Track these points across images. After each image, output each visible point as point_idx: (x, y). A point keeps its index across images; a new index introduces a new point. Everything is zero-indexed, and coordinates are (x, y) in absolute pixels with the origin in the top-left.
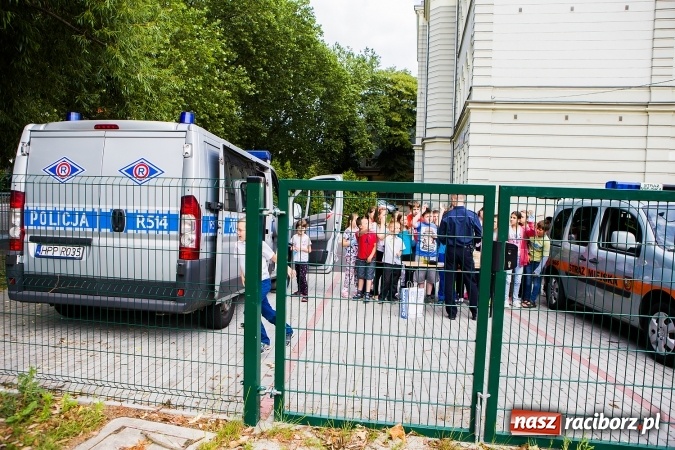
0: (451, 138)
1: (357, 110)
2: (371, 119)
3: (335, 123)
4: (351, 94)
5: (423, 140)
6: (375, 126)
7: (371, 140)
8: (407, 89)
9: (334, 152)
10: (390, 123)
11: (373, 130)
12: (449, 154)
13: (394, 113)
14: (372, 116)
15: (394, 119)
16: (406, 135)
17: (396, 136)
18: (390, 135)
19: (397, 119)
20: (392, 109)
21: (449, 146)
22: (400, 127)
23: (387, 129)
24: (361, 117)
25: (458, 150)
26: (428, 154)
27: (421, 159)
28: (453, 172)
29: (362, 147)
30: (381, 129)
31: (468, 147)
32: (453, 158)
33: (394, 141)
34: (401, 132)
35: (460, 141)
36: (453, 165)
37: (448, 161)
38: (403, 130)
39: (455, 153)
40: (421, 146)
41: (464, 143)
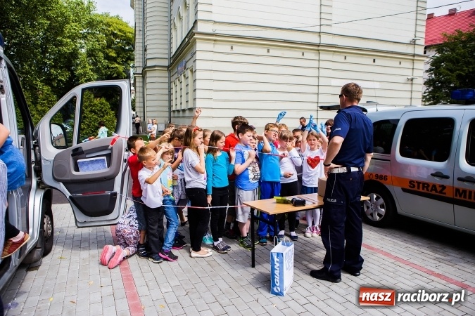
0: (168, 67)
1: (79, 45)
2: (91, 53)
3: (60, 54)
4: (72, 30)
5: (144, 69)
6: (96, 60)
7: (92, 70)
8: (120, 30)
9: (61, 80)
10: (107, 57)
12: (166, 80)
13: (110, 50)
14: (92, 51)
15: (111, 54)
16: (121, 68)
17: (112, 68)
18: (108, 67)
19: (113, 54)
20: (109, 47)
21: (167, 74)
22: (116, 61)
23: (105, 62)
24: (83, 51)
25: (176, 76)
26: (148, 80)
27: (141, 85)
28: (170, 94)
29: (85, 77)
30: (100, 62)
31: (193, 72)
32: (170, 83)
33: (111, 72)
34: (117, 65)
35: (179, 68)
36: (170, 89)
37: (166, 86)
38: (119, 63)
39: (173, 79)
40: (142, 74)
41: (185, 69)
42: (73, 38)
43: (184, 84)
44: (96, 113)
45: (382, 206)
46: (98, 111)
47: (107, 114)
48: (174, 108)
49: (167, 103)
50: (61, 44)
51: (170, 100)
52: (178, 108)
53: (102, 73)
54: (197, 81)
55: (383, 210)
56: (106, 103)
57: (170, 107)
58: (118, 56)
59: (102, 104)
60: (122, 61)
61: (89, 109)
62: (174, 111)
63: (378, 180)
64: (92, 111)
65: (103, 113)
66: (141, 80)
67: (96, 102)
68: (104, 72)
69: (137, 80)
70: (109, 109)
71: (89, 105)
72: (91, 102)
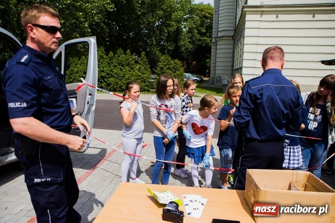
0: (233, 37)
1: (182, 26)
2: (190, 31)
4: (178, 16)
5: (216, 39)
6: (192, 35)
7: (189, 42)
8: (209, 14)
9: (169, 49)
10: (200, 33)
11: (191, 38)
12: (231, 47)
14: (190, 29)
15: (202, 30)
16: (208, 40)
17: (203, 40)
18: (200, 40)
19: (204, 31)
20: (202, 25)
21: (232, 42)
22: (205, 35)
23: (198, 36)
24: (185, 30)
25: (237, 44)
26: (218, 47)
28: (233, 57)
29: (185, 47)
30: (195, 36)
31: (244, 38)
32: (234, 49)
33: (202, 43)
34: (206, 38)
35: (238, 37)
36: (234, 53)
37: (232, 51)
38: (207, 37)
39: (235, 45)
40: (215, 43)
41: (241, 37)
42: (178, 21)
43: (240, 49)
44: (171, 70)
46: (173, 68)
47: (178, 70)
49: (230, 64)
50: (169, 25)
51: (233, 62)
52: (236, 67)
53: (195, 44)
54: (245, 46)
56: (178, 62)
57: (233, 67)
58: (207, 32)
59: (175, 64)
61: (167, 67)
62: (234, 70)
64: (168, 68)
65: (175, 69)
66: (216, 49)
67: (172, 62)
68: (197, 43)
69: (212, 47)
70: (180, 67)
71: (167, 64)
72: (169, 62)
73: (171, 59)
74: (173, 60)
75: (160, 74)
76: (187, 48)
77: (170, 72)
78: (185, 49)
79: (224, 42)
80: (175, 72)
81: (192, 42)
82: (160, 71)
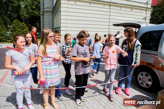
0: (52, 11)
1: (21, 4)
2: (26, 7)
3: (13, 6)
5: (43, 12)
6: (27, 9)
7: (26, 13)
9: (14, 17)
11: (27, 11)
16: (37, 13)
17: (34, 13)
18: (32, 13)
19: (34, 7)
21: (52, 14)
23: (31, 10)
24: (23, 6)
25: (55, 15)
26: (45, 16)
27: (43, 18)
28: (53, 22)
29: (23, 16)
30: (29, 10)
31: (60, 12)
32: (53, 17)
34: (35, 12)
35: (56, 12)
36: (53, 20)
37: (52, 19)
38: (36, 11)
39: (54, 16)
40: (43, 14)
41: (58, 11)
42: (18, 1)
43: (57, 18)
44: (20, 28)
45: (150, 80)
46: (21, 27)
48: (54, 27)
49: (52, 25)
50: (13, 2)
51: (53, 24)
52: (56, 27)
53: (30, 14)
54: (61, 16)
55: (150, 82)
56: (25, 24)
57: (53, 27)
58: (36, 8)
59: (23, 25)
60: (38, 10)
61: (18, 27)
62: (54, 28)
63: (148, 66)
64: (18, 28)
65: (23, 28)
66: (43, 17)
67: (20, 24)
68: (31, 14)
69: (41, 17)
70: (26, 27)
71: (17, 25)
72: (18, 24)
73: (20, 22)
74: (21, 23)
75: (13, 31)
76: (25, 17)
77: (20, 30)
78: (24, 17)
79: (47, 14)
80: (23, 30)
81: (28, 13)
82: (13, 29)
